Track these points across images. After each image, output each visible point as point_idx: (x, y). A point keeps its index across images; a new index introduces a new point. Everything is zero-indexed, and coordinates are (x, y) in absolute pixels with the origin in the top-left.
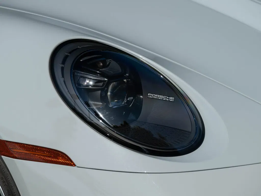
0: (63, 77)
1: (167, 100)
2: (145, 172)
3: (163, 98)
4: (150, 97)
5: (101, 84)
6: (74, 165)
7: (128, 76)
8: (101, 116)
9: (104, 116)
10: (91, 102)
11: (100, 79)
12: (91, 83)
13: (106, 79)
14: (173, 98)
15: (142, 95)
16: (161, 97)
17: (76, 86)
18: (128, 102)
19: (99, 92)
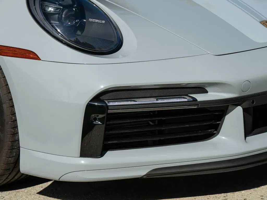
0: (35, 5)
1: (101, 22)
2: (85, 63)
3: (98, 21)
4: (90, 21)
5: (58, 10)
6: (40, 59)
7: (76, 7)
8: (59, 31)
9: (60, 31)
10: (52, 22)
11: (58, 7)
12: (52, 10)
13: (62, 7)
14: (104, 21)
15: (85, 19)
16: (97, 21)
17: (42, 11)
18: (76, 23)
19: (57, 15)
